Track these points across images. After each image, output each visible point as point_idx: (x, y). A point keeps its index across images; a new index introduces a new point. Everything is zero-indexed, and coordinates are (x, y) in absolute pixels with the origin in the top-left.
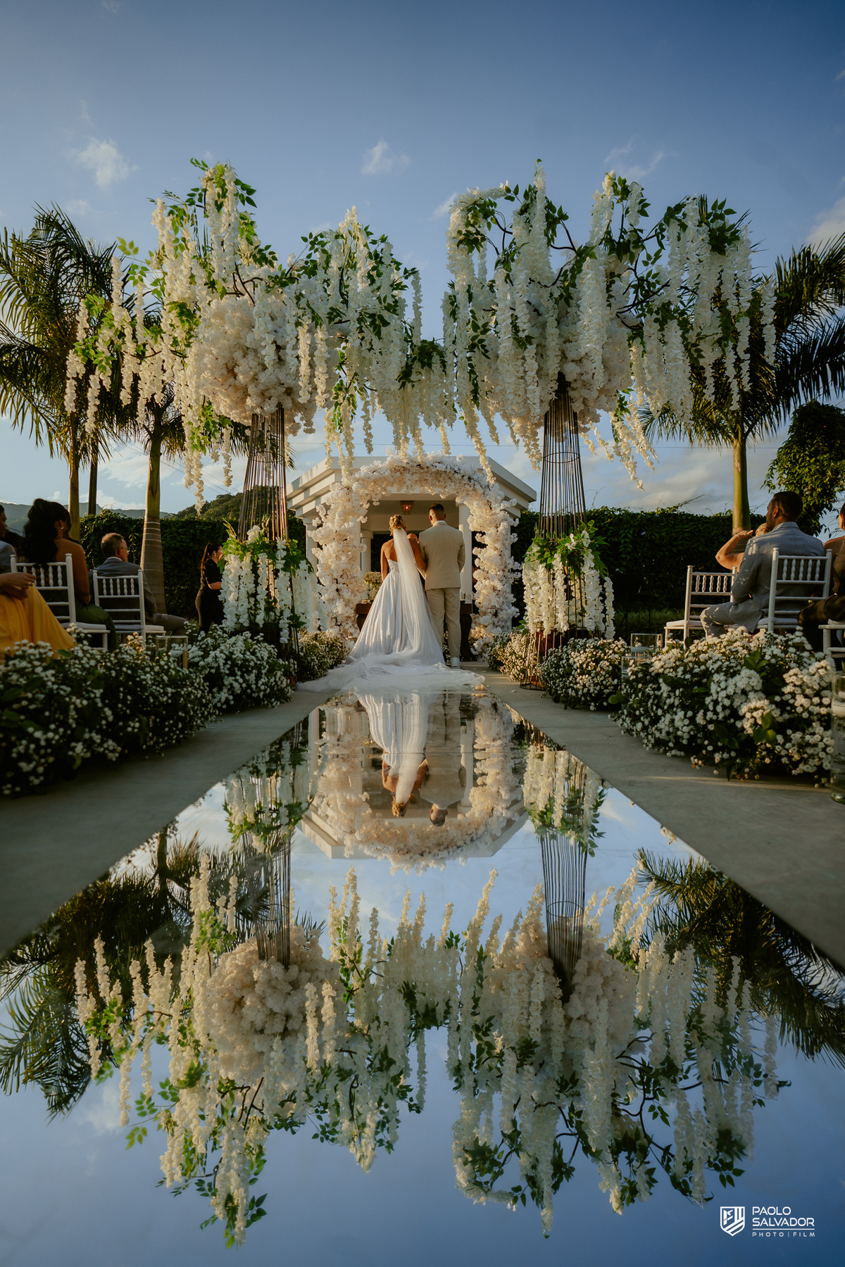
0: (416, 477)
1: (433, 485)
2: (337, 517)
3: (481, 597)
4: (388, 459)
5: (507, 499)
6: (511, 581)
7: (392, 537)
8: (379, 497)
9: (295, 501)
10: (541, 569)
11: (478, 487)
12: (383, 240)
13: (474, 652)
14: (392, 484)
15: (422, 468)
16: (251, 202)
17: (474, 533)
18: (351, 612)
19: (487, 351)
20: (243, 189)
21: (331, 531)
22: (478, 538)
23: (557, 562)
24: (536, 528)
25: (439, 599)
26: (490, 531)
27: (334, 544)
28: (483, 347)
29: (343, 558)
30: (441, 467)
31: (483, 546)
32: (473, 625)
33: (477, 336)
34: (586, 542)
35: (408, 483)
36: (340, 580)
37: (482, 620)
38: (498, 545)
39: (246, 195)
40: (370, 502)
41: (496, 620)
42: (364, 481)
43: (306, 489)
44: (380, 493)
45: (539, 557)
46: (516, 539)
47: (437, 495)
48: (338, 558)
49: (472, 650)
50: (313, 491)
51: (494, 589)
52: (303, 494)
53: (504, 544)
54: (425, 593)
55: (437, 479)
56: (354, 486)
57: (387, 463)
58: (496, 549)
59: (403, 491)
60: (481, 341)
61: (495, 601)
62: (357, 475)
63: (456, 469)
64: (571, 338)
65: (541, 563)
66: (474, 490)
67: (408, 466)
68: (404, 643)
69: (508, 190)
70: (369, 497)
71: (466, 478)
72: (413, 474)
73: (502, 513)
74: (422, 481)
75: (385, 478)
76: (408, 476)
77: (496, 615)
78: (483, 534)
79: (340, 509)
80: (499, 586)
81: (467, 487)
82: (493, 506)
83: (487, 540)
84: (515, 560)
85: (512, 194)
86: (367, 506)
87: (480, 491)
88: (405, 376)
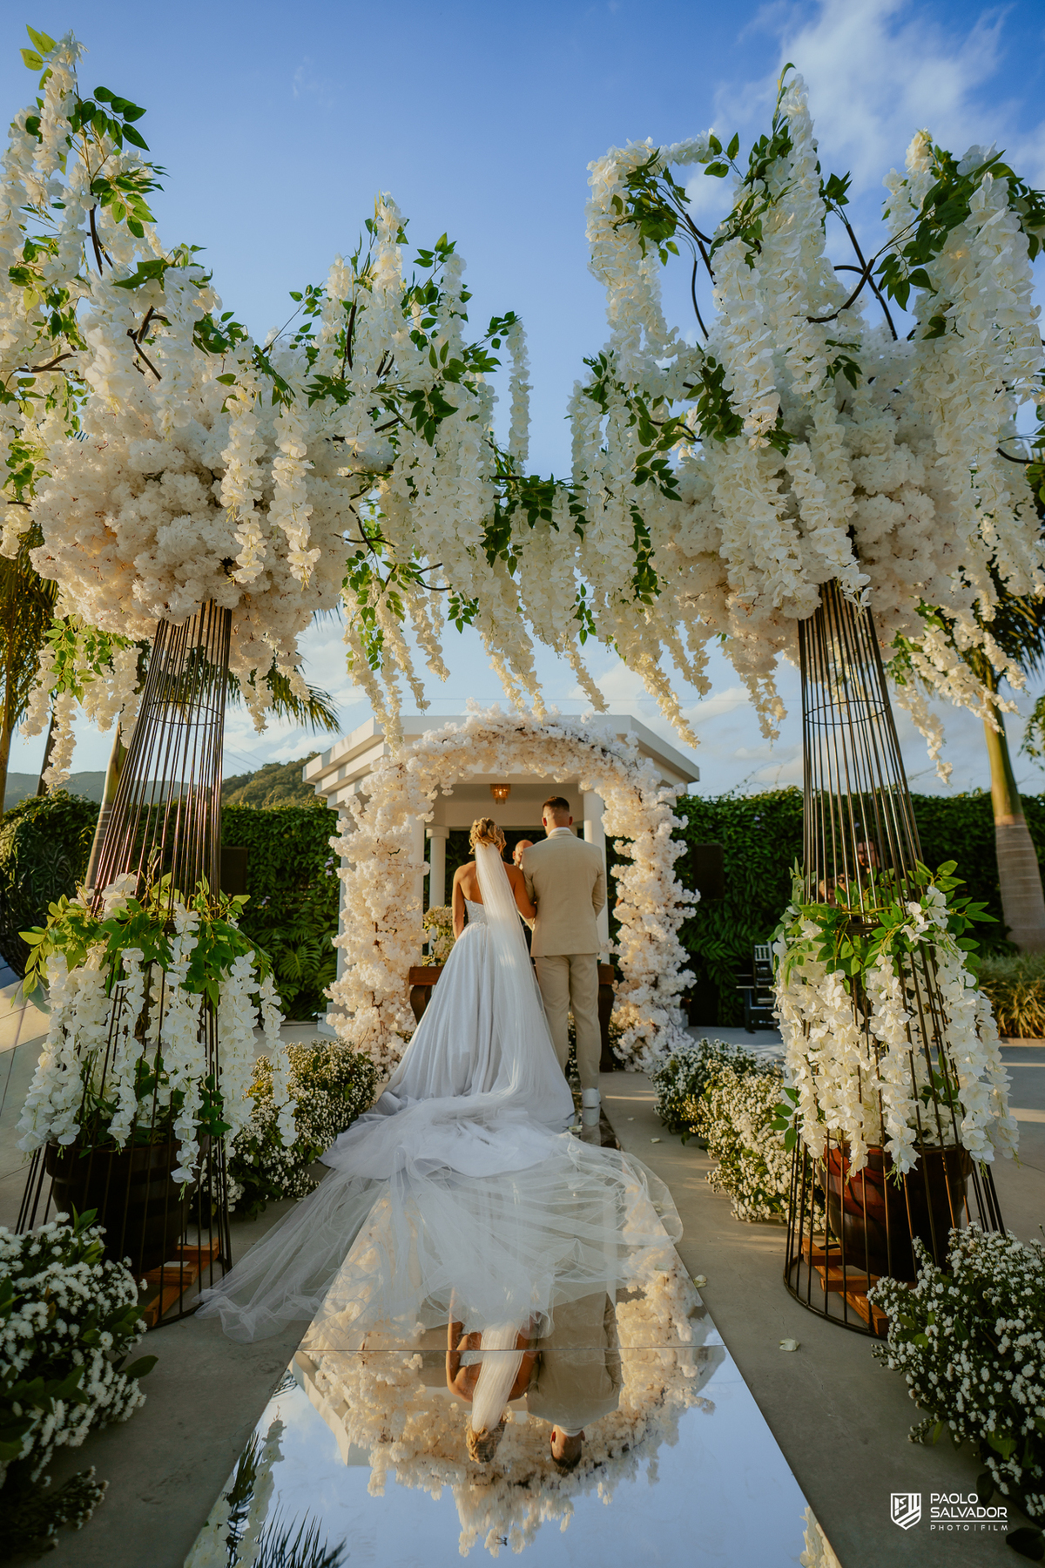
0: (514, 749)
1: (543, 761)
2: (379, 816)
3: (629, 952)
4: (469, 720)
5: (664, 784)
6: (679, 924)
7: (472, 858)
8: (453, 781)
9: (327, 783)
10: (834, 991)
11: (618, 764)
12: (445, 249)
13: (619, 1055)
14: (475, 760)
15: (525, 735)
16: (137, 140)
17: (610, 841)
18: (400, 986)
19: (673, 482)
20: (115, 109)
21: (368, 839)
22: (618, 847)
23: (882, 980)
24: (795, 871)
25: (559, 975)
26: (641, 837)
27: (372, 863)
28: (665, 475)
29: (389, 887)
30: (556, 733)
31: (628, 861)
32: (616, 1004)
33: (651, 454)
34: (941, 916)
35: (502, 758)
36: (381, 925)
37: (633, 996)
38: (655, 863)
39: (122, 122)
40: (438, 788)
41: (656, 994)
42: (425, 756)
43: (341, 766)
44: (454, 775)
45: (826, 953)
46: (685, 851)
47: (550, 776)
48: (379, 886)
49: (615, 1050)
50: (351, 769)
51: (652, 939)
52: (336, 773)
53: (665, 860)
54: (533, 960)
55: (549, 751)
56: (410, 765)
57: (466, 725)
58: (652, 868)
59: (494, 770)
60: (659, 465)
61: (655, 962)
62: (415, 747)
63: (581, 736)
64: (868, 447)
65: (831, 969)
66: (612, 769)
67: (501, 731)
68: (494, 1076)
69: (715, 145)
70: (436, 782)
71: (598, 750)
72: (509, 744)
73: (661, 808)
74: (525, 755)
75: (463, 751)
76: (500, 746)
77: (655, 985)
78: (626, 841)
79: (386, 802)
80: (660, 934)
81: (600, 764)
82: (644, 796)
83: (634, 851)
84: (685, 887)
85: (722, 159)
86: (433, 795)
87: (622, 770)
88: (496, 538)
